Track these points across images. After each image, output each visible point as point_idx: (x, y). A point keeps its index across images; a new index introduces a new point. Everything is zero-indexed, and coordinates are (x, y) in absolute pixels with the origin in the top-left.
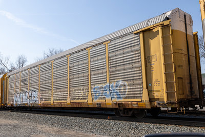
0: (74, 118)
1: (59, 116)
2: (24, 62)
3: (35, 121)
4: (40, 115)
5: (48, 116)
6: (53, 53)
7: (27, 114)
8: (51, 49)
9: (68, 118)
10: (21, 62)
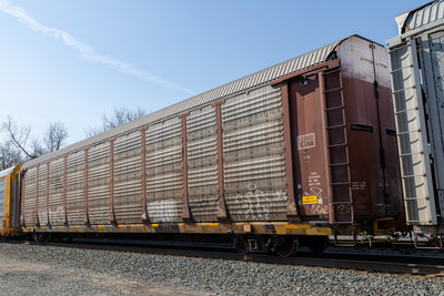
0: (170, 258)
1: (138, 255)
2: (60, 138)
3: (86, 265)
4: (95, 252)
5: (114, 255)
6: (124, 118)
7: (68, 250)
8: (119, 110)
9: (158, 258)
10: (56, 137)
